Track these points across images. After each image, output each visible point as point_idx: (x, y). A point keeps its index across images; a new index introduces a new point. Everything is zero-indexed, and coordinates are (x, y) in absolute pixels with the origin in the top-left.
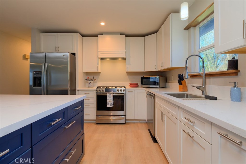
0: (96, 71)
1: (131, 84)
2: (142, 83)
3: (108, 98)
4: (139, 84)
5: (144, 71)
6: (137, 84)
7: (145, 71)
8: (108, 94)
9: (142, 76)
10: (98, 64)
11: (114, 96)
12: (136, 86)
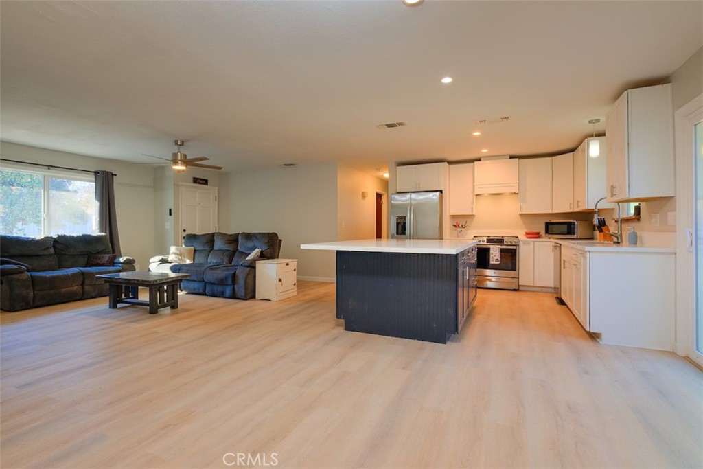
0: (471, 214)
1: (527, 234)
2: (547, 232)
3: (491, 251)
4: (543, 232)
5: (551, 212)
6: (538, 233)
7: (554, 212)
8: (491, 247)
9: (548, 221)
10: (473, 203)
11: (501, 249)
12: (537, 236)
